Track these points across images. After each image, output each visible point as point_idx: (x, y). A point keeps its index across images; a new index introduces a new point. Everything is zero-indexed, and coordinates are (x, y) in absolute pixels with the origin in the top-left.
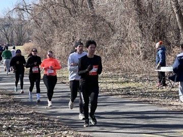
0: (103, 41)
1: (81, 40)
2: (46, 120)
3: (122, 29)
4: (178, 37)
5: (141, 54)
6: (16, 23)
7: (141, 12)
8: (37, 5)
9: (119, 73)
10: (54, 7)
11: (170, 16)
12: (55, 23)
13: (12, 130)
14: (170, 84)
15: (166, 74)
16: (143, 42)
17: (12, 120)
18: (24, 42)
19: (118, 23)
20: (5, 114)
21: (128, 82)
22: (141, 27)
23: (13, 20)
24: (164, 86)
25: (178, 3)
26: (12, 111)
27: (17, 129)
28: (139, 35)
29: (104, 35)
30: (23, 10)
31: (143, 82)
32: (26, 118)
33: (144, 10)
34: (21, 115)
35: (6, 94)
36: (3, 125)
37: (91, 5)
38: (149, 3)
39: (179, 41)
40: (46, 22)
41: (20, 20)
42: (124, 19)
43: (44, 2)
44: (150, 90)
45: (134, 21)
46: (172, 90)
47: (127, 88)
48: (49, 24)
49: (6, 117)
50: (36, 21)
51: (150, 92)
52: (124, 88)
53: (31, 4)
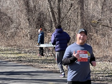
0: (5, 28)
3: (17, 21)
4: (52, 26)
5: (29, 36)
7: (29, 10)
11: (47, 14)
14: (46, 54)
15: (44, 49)
16: (30, 29)
19: (15, 17)
21: (20, 53)
22: (29, 19)
24: (42, 56)
25: (51, 5)
28: (28, 24)
29: (6, 24)
31: (29, 53)
33: (31, 9)
39: (52, 29)
44: (34, 58)
45: (24, 16)
46: (47, 58)
47: (20, 57)
51: (34, 60)
52: (18, 57)
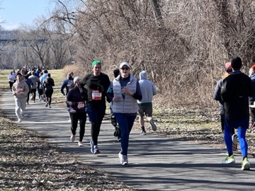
1: (143, 62)
2: (93, 174)
6: (54, 37)
8: (83, 13)
9: (195, 109)
10: (106, 16)
12: (108, 38)
13: (44, 186)
17: (45, 173)
18: (65, 64)
20: (36, 164)
23: (50, 34)
26: (45, 160)
27: (52, 186)
30: (64, 19)
32: (64, 171)
34: (58, 165)
35: (38, 137)
36: (32, 180)
37: (159, 13)
38: (239, 13)
40: (95, 36)
41: (59, 33)
42: (204, 33)
43: (93, 9)
48: (99, 40)
49: (37, 169)
50: (82, 36)
53: (75, 11)
